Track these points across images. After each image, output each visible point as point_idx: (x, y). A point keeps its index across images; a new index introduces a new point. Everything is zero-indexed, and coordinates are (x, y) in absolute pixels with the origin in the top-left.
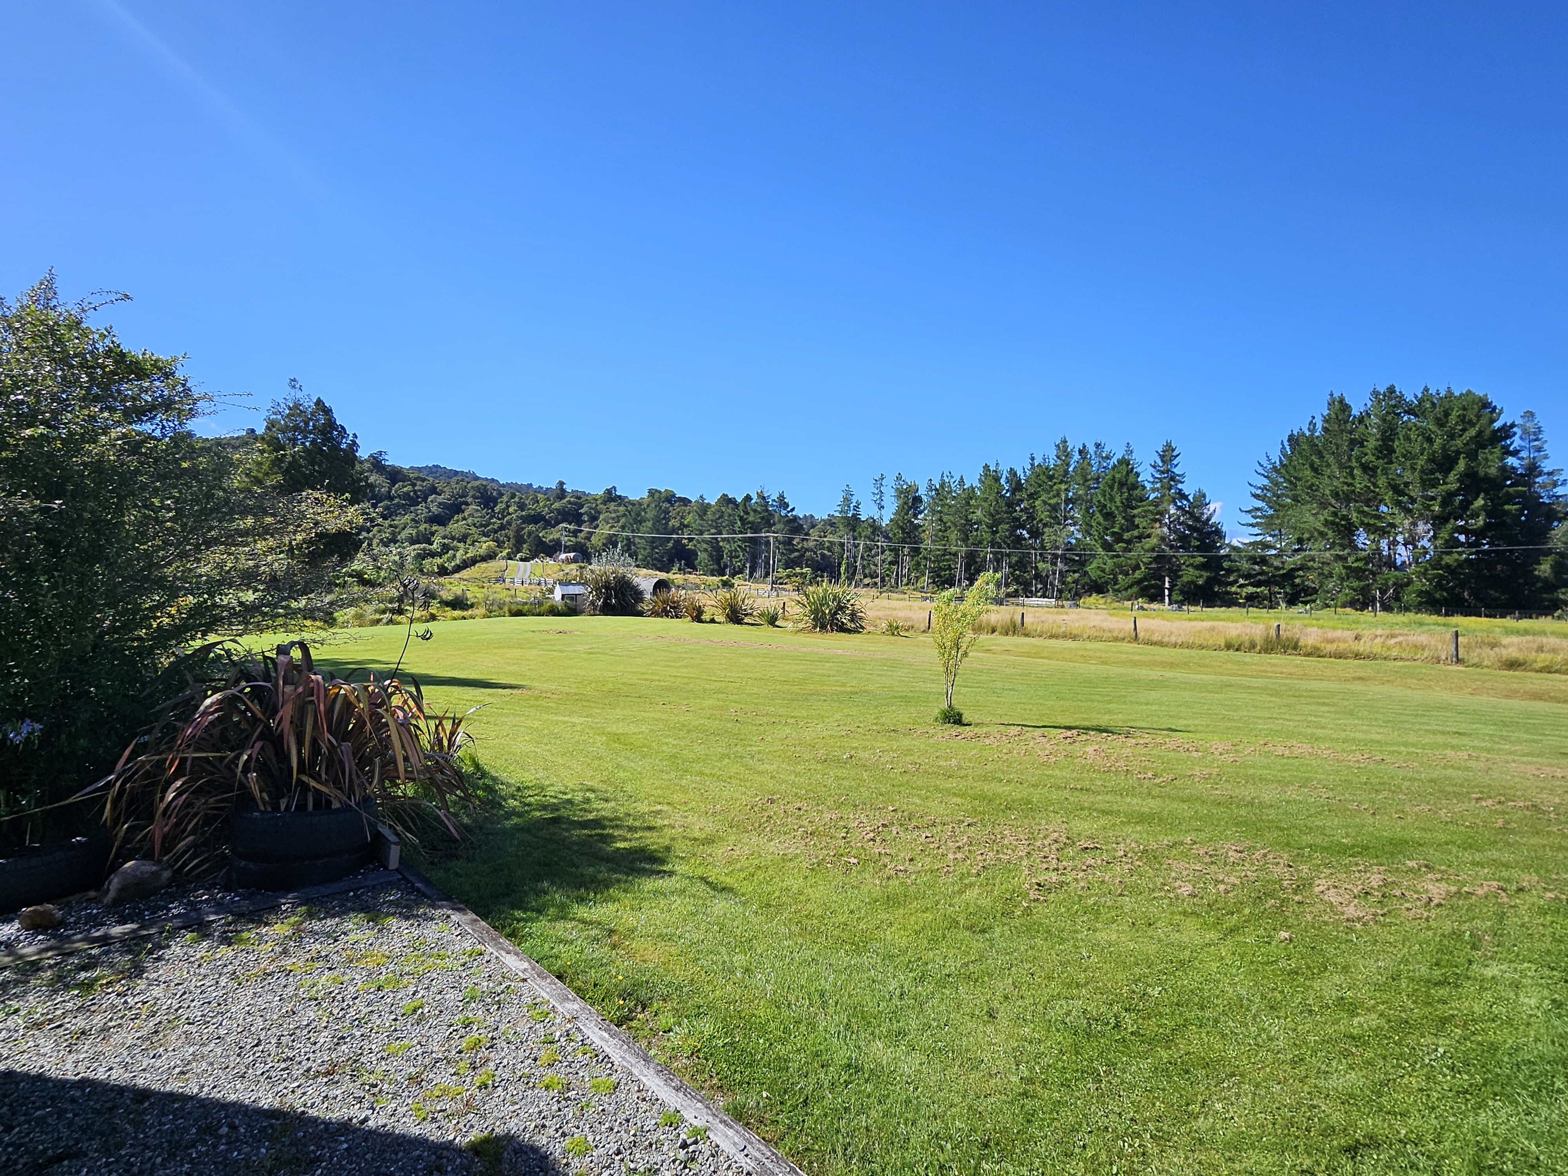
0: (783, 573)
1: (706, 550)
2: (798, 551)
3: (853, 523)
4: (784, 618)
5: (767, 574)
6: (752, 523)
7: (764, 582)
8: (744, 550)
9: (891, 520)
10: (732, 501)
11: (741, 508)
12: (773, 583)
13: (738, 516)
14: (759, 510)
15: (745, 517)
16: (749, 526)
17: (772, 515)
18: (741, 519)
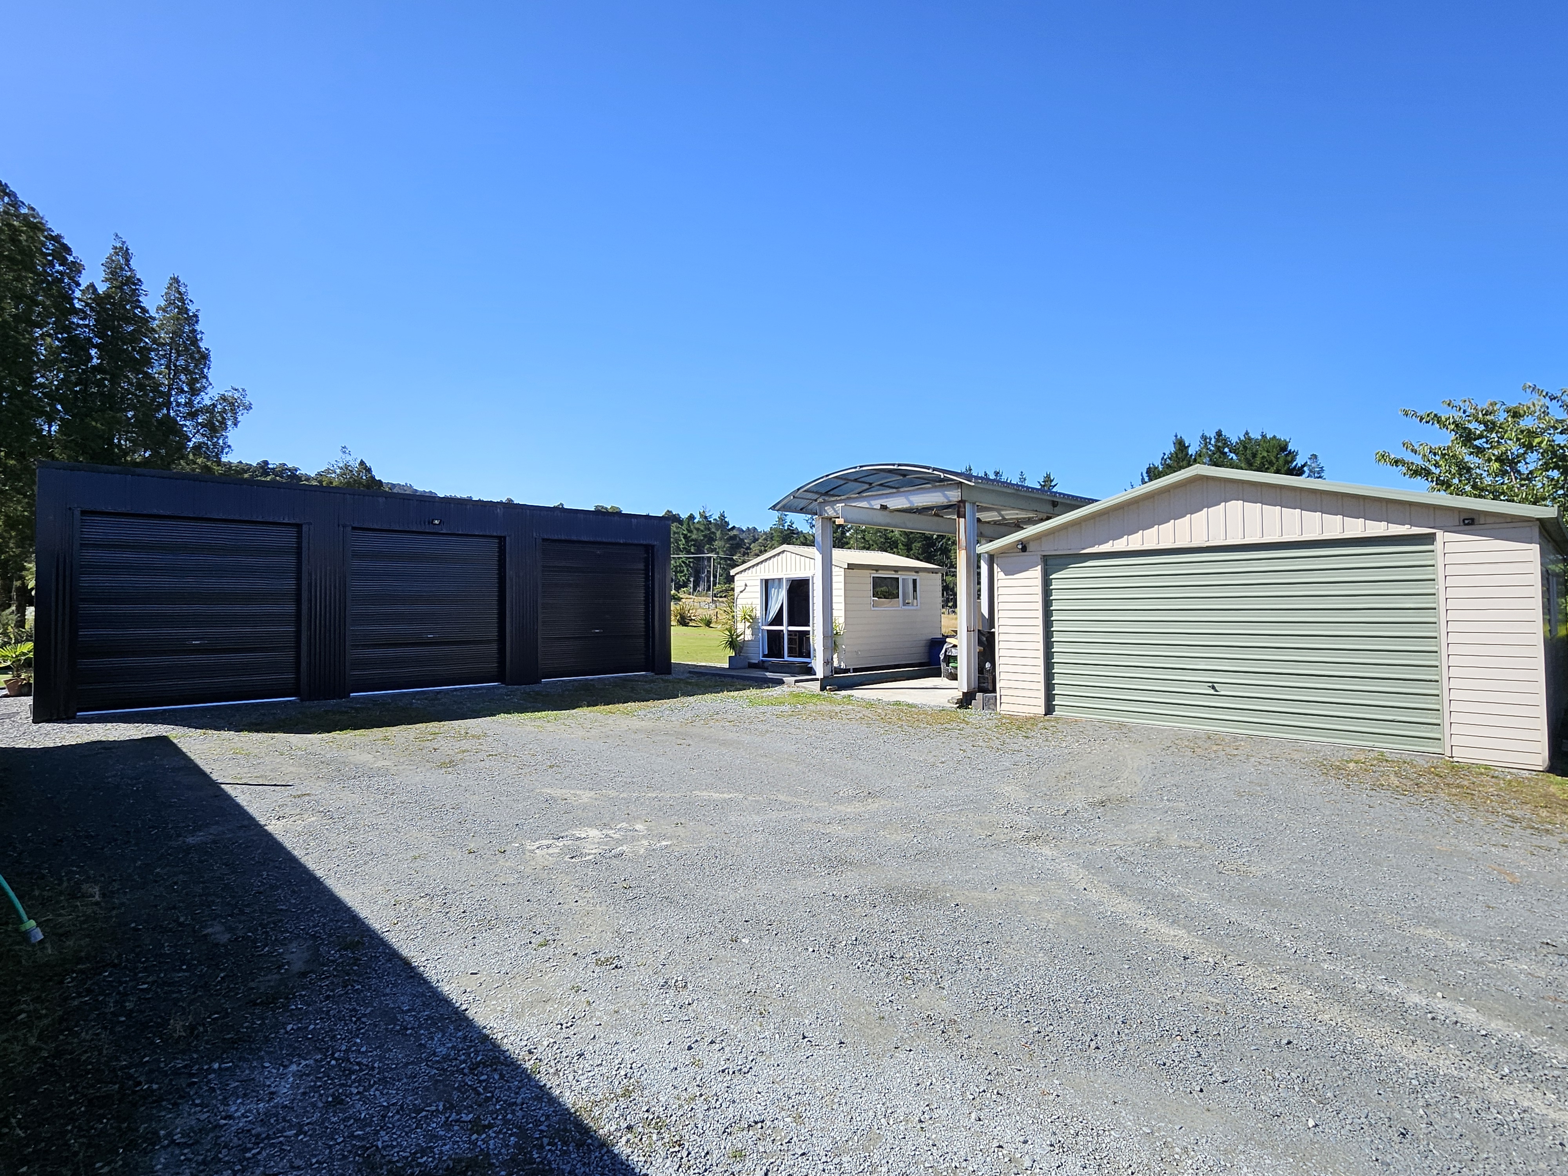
0: (723, 587)
4: (716, 622)
5: (708, 589)
7: (705, 595)
8: (688, 566)
10: (677, 519)
11: (685, 525)
12: (712, 596)
13: (683, 534)
14: (702, 528)
15: (689, 535)
16: (693, 543)
17: (714, 533)
18: (685, 536)
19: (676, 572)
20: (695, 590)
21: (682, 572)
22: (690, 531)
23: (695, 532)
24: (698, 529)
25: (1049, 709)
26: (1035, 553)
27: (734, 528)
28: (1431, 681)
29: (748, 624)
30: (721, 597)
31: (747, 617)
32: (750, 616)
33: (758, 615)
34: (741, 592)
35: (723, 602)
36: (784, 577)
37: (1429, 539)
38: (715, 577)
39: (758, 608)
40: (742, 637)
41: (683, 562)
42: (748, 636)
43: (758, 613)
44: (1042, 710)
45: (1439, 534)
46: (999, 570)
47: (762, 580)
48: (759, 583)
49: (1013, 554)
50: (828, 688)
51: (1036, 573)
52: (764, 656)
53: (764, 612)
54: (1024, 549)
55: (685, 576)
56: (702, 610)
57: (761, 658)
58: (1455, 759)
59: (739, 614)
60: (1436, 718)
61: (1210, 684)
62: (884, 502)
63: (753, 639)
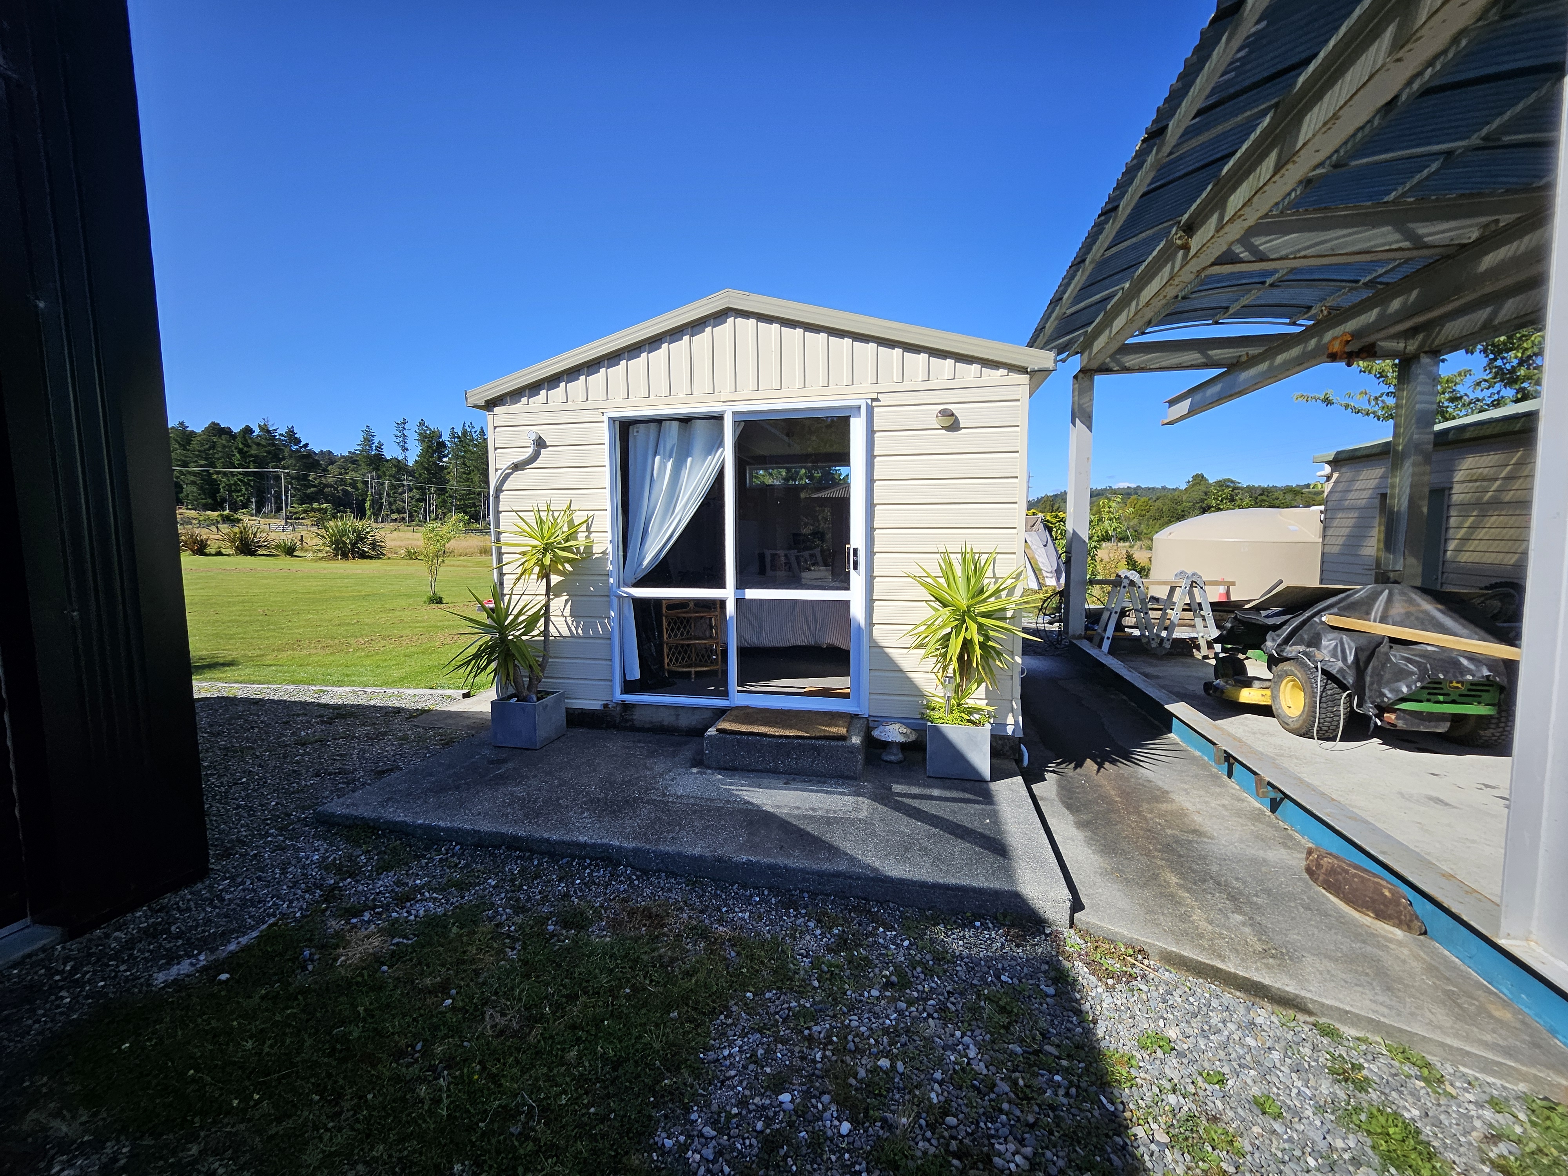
0: (298, 508)
1: (193, 483)
2: (315, 486)
3: (376, 461)
4: (302, 549)
5: (279, 509)
6: (256, 456)
7: (275, 517)
8: (245, 484)
9: (416, 462)
10: (227, 432)
11: (239, 439)
12: (287, 518)
13: (236, 448)
14: (263, 442)
15: (245, 449)
16: (251, 457)
17: (280, 449)
21: (240, 490)
22: (248, 446)
24: (258, 444)
27: (306, 446)
32: (560, 551)
33: (598, 546)
34: (517, 467)
36: (723, 409)
39: (604, 522)
40: (539, 626)
42: (565, 621)
43: (597, 539)
47: (612, 420)
48: (604, 434)
52: (629, 687)
53: (621, 541)
55: (243, 495)
56: (277, 535)
57: (612, 696)
63: (580, 631)
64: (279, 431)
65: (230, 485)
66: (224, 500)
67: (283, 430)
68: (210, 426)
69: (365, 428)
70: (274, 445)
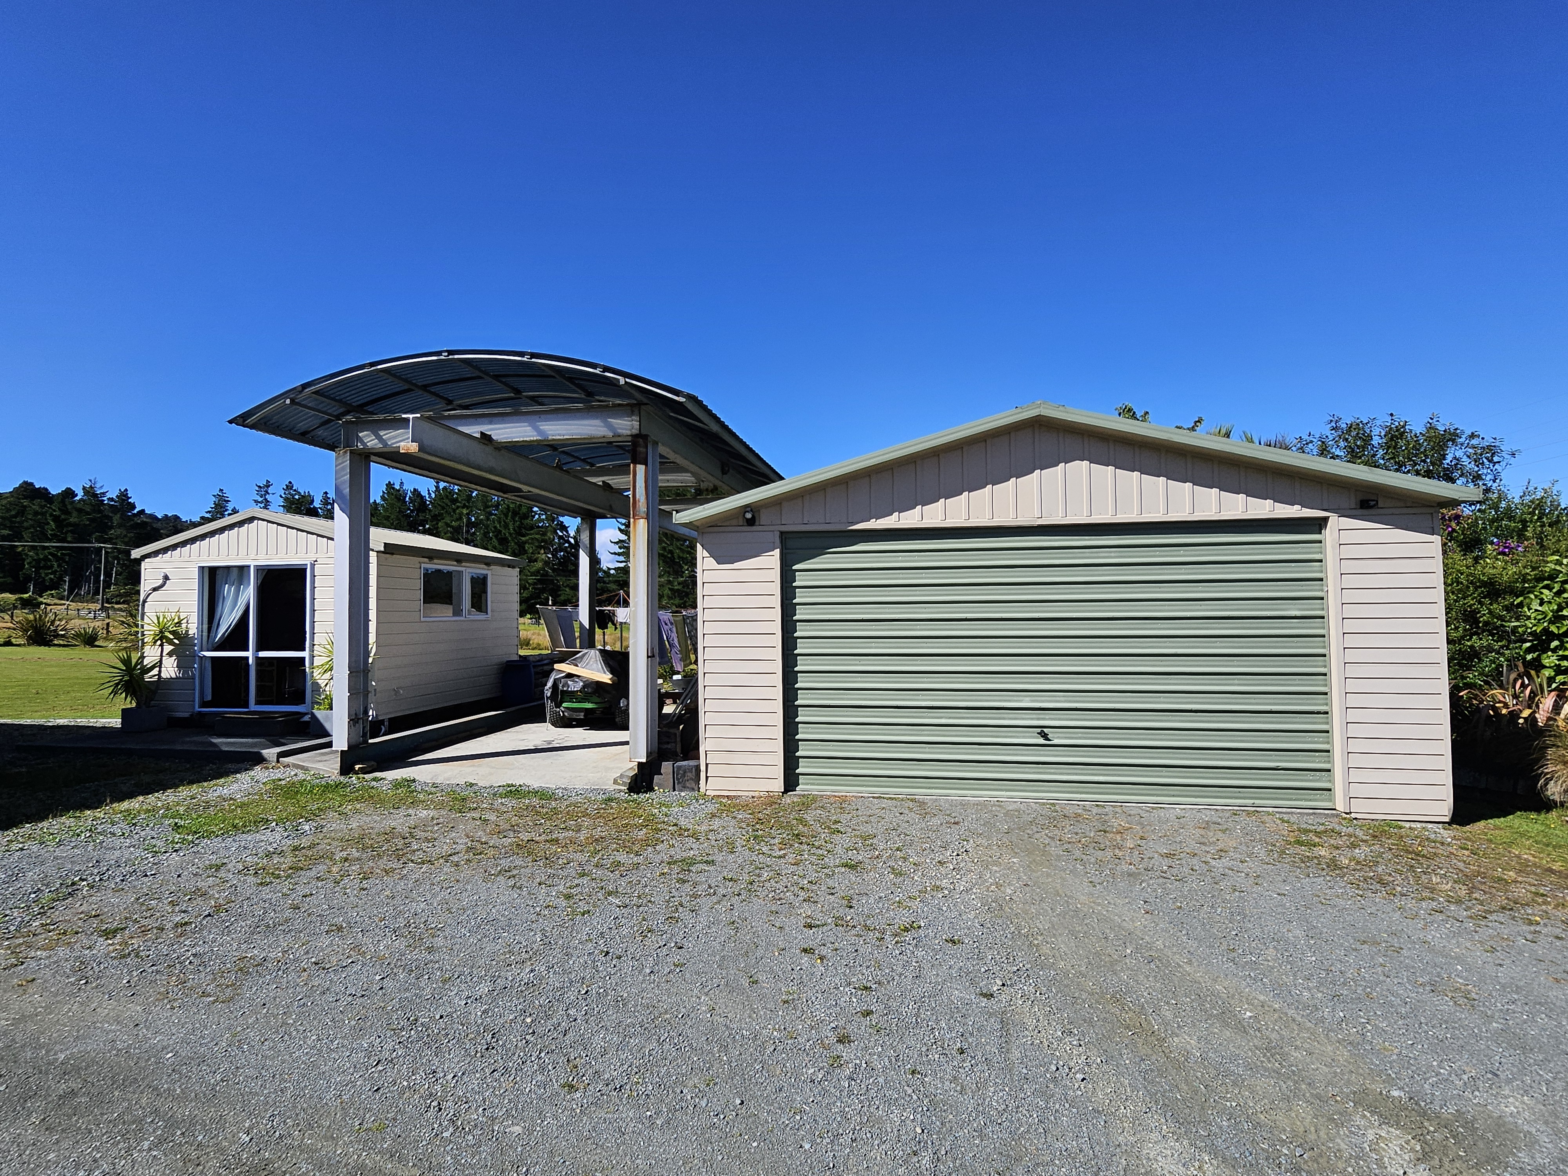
0: (120, 590)
4: (106, 639)
6: (75, 527)
7: (88, 601)
11: (56, 504)
12: (105, 602)
13: (51, 515)
14: (88, 509)
15: (63, 517)
16: (70, 528)
17: (108, 517)
18: (56, 519)
19: (38, 569)
20: (71, 592)
21: (52, 567)
22: (67, 512)
23: (75, 514)
24: (80, 511)
25: (791, 781)
26: (771, 528)
27: (142, 512)
28: (1319, 713)
29: (168, 648)
30: (118, 603)
31: (167, 634)
32: (173, 633)
33: (193, 630)
34: (155, 589)
35: (120, 610)
36: (252, 564)
37: (1319, 525)
38: (108, 575)
39: (194, 619)
40: (155, 671)
41: (50, 554)
42: (170, 669)
43: (193, 628)
44: (778, 785)
45: (1333, 519)
46: (706, 554)
47: (202, 569)
48: (195, 574)
49: (730, 529)
50: (357, 767)
51: (772, 560)
52: (204, 704)
53: (206, 626)
54: (751, 522)
55: (54, 573)
56: (81, 621)
57: (197, 709)
58: (1354, 816)
59: (149, 627)
60: (1324, 762)
61: (1039, 730)
62: (487, 429)
63: (181, 675)
64: (109, 495)
65: (38, 561)
66: (28, 579)
67: (113, 494)
68: (21, 486)
69: (217, 492)
70: (100, 511)
